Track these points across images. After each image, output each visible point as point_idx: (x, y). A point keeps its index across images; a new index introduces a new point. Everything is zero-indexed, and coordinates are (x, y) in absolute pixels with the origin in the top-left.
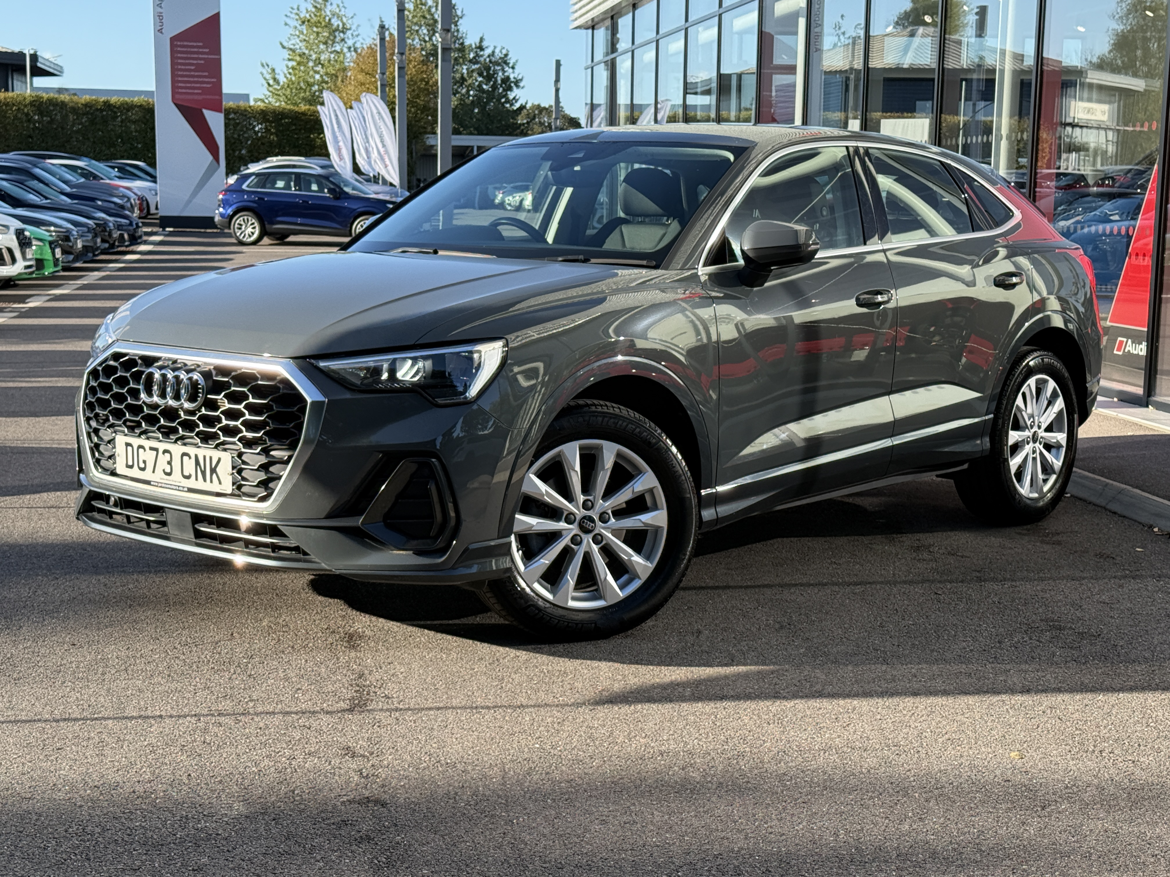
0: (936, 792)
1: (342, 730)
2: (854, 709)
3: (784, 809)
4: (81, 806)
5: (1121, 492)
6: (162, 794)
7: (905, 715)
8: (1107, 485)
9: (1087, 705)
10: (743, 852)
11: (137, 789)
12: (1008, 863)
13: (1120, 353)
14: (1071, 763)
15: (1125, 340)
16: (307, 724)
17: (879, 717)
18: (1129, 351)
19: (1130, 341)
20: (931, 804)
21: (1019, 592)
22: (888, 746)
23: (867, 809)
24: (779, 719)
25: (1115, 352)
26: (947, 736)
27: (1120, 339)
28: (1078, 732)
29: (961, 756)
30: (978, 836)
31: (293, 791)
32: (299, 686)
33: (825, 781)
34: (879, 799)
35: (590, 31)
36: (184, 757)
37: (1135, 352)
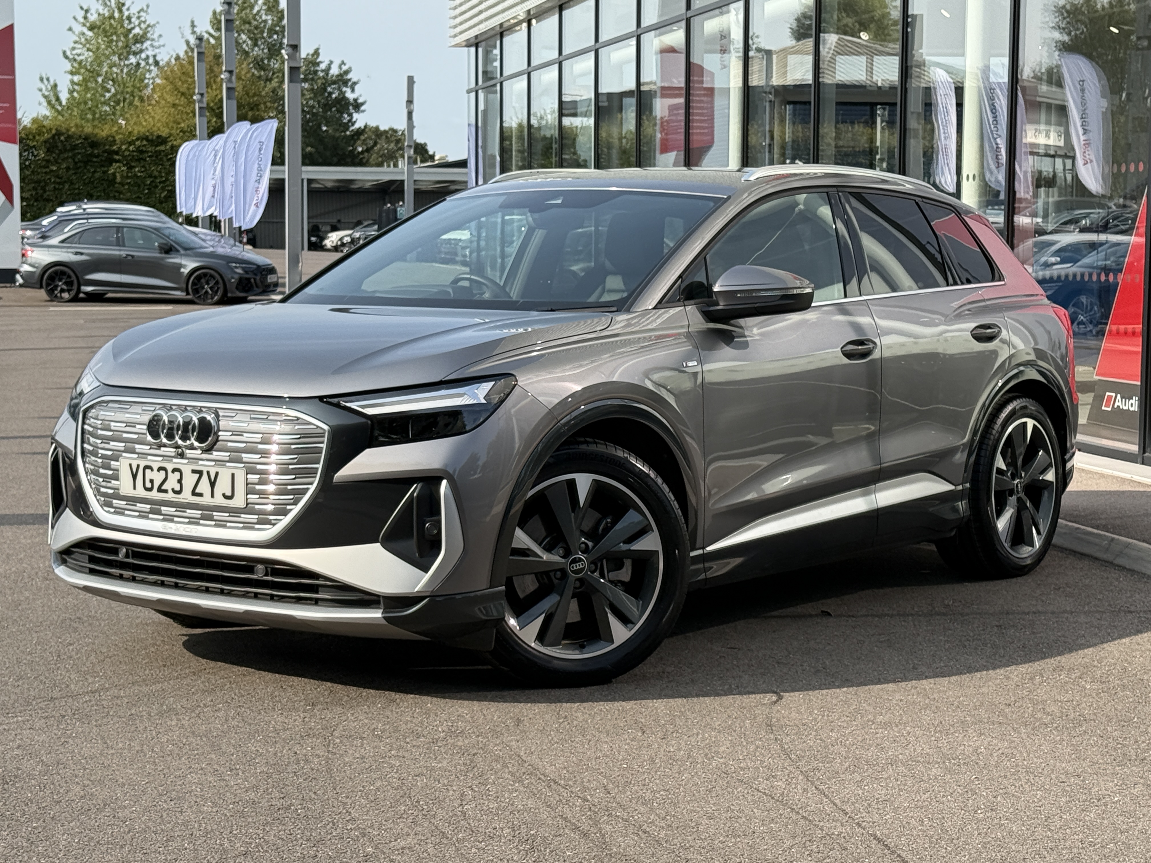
0: (1001, 791)
1: (436, 758)
2: (909, 733)
3: (869, 805)
4: (232, 816)
5: (1128, 545)
6: (299, 807)
7: (958, 737)
8: (1113, 539)
9: (1123, 726)
10: (843, 835)
11: (273, 803)
12: (1077, 837)
13: (1109, 409)
14: (1117, 768)
15: (1114, 395)
16: (400, 754)
17: (933, 738)
18: (1118, 406)
19: (1119, 396)
20: (999, 799)
21: (1041, 637)
22: (949, 759)
23: (943, 803)
24: (841, 742)
25: (1103, 408)
26: (1000, 751)
27: (1108, 394)
28: (1119, 746)
29: (1017, 765)
30: (1046, 821)
31: (418, 802)
32: (374, 726)
33: (899, 785)
34: (951, 797)
35: (473, 50)
36: (301, 780)
37: (1126, 408)
